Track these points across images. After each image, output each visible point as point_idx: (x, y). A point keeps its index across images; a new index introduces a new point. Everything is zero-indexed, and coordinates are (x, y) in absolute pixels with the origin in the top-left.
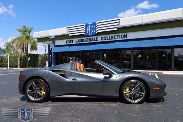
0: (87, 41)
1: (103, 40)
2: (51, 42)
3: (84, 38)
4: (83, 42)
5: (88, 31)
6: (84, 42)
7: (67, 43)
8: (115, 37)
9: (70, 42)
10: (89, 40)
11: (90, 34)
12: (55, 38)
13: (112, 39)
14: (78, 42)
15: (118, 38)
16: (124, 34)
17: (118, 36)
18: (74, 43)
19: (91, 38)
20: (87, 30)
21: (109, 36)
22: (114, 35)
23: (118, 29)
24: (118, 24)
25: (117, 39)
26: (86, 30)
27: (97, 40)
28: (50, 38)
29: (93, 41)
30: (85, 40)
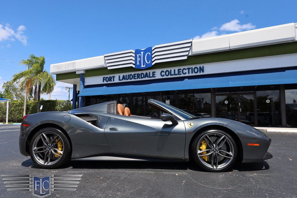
0: (138, 77)
1: (164, 75)
2: (79, 79)
3: (133, 73)
4: (130, 79)
5: (140, 62)
6: (133, 80)
7: (105, 81)
8: (185, 71)
9: (110, 79)
10: (140, 77)
11: (142, 66)
12: (85, 73)
13: (179, 74)
14: (122, 80)
15: (189, 73)
16: (198, 66)
17: (189, 69)
18: (116, 80)
19: (144, 72)
20: (138, 59)
21: (175, 70)
22: (182, 68)
23: (189, 57)
24: (188, 49)
25: (187, 75)
26: (136, 61)
27: (154, 76)
28: (77, 73)
29: (148, 77)
30: (135, 76)
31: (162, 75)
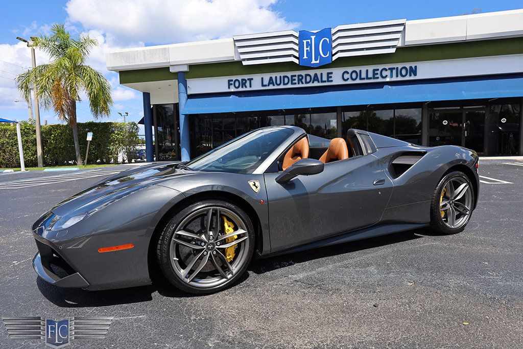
1: (348, 79)
2: (175, 82)
3: (289, 74)
4: (284, 84)
7: (232, 87)
8: (384, 73)
9: (243, 83)
10: (304, 80)
11: (314, 62)
12: (188, 70)
13: (374, 78)
14: (269, 85)
15: (392, 76)
16: (408, 65)
17: (391, 69)
18: (256, 86)
19: (312, 73)
20: (305, 49)
21: (367, 71)
22: (380, 67)
23: (399, 49)
24: (397, 36)
25: (388, 79)
26: (301, 51)
27: (330, 79)
28: (171, 70)
29: (319, 82)
30: (293, 80)
31: (345, 78)
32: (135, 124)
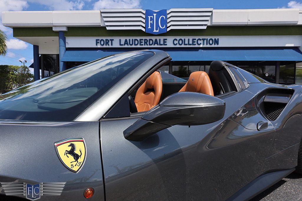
0: (146, 43)
1: (177, 44)
2: (57, 38)
4: (135, 45)
5: (152, 25)
6: (139, 46)
7: (99, 44)
8: (199, 42)
9: (107, 42)
10: (148, 43)
11: (155, 31)
12: (67, 31)
13: (193, 44)
14: (124, 45)
15: (204, 44)
16: (213, 38)
17: (204, 40)
18: (116, 45)
19: (154, 38)
20: (150, 22)
21: (189, 39)
22: (197, 38)
24: (207, 18)
25: (201, 46)
26: (147, 23)
27: (165, 43)
28: (54, 29)
29: (158, 45)
30: (141, 42)
31: (175, 43)
32: (26, 68)
